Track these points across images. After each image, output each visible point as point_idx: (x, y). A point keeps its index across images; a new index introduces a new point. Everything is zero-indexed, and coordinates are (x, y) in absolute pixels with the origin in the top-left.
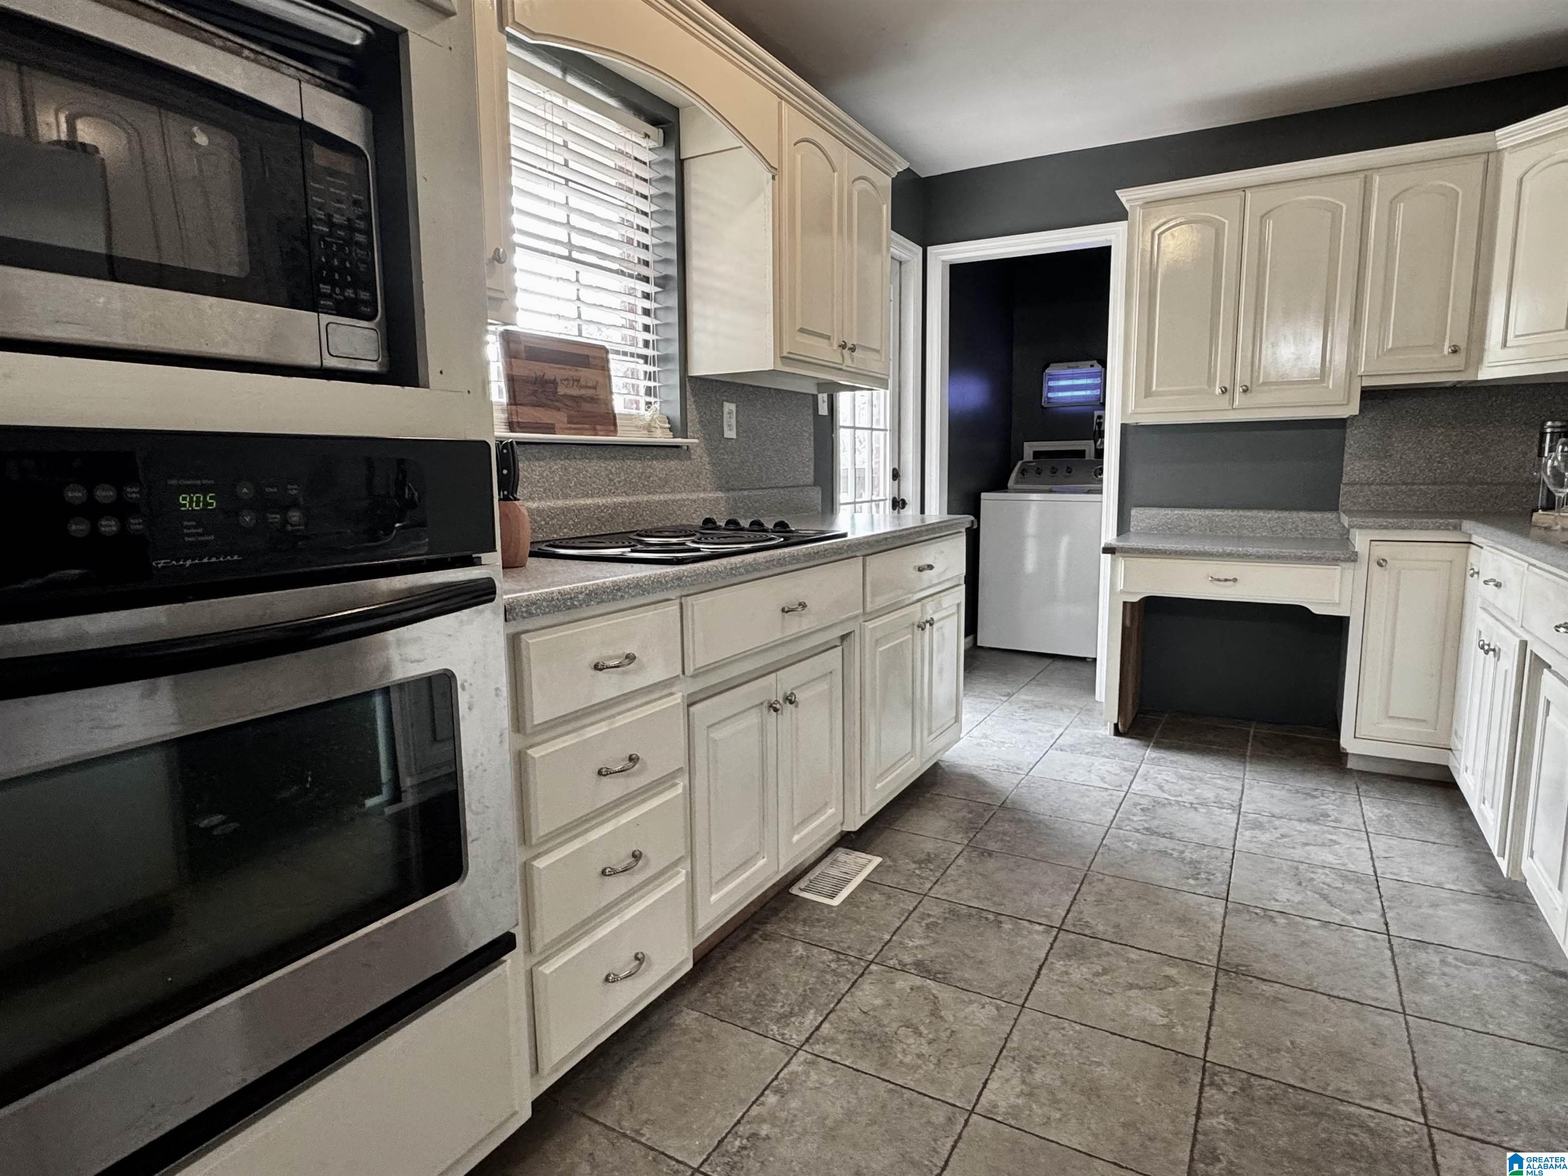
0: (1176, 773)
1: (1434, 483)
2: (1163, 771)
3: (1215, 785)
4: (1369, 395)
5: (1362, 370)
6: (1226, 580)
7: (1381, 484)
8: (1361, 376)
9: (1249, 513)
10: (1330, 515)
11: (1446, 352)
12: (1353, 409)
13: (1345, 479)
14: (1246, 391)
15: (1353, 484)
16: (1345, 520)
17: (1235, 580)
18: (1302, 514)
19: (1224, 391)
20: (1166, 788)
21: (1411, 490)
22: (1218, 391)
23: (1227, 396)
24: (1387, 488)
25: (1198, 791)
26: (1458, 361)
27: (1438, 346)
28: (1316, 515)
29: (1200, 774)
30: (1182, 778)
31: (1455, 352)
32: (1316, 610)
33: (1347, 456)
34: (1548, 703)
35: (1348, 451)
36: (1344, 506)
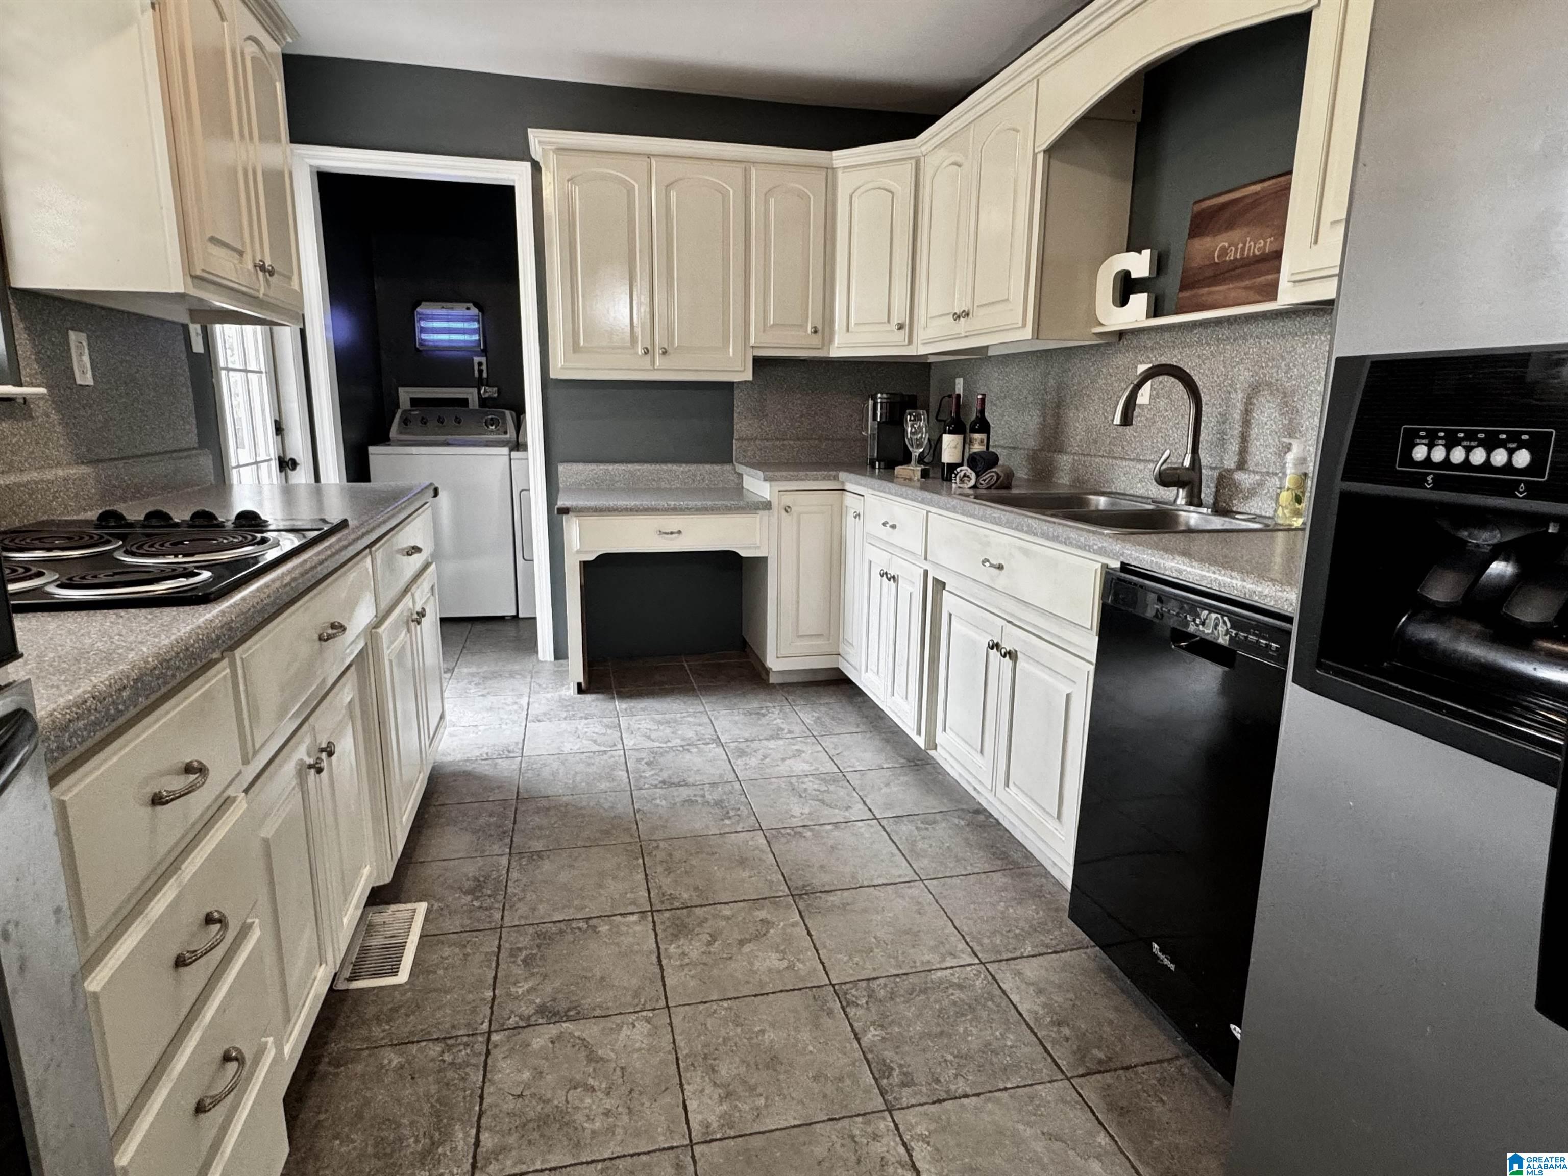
0: (653, 720)
1: (798, 439)
2: (639, 720)
3: (689, 723)
4: (759, 362)
5: (752, 342)
6: (672, 533)
7: (761, 440)
8: (753, 347)
9: (664, 467)
10: (727, 467)
11: (809, 332)
12: (748, 376)
13: (736, 436)
14: (665, 353)
15: (741, 439)
16: (741, 468)
17: (679, 532)
18: (708, 467)
19: (647, 352)
20: (652, 737)
21: (783, 445)
22: (640, 351)
23: (648, 357)
24: (767, 443)
25: (680, 732)
26: (816, 340)
27: (803, 326)
28: (717, 467)
29: (672, 716)
30: (660, 723)
31: (816, 332)
32: (743, 553)
33: (735, 415)
34: (951, 615)
35: (737, 410)
36: (736, 459)
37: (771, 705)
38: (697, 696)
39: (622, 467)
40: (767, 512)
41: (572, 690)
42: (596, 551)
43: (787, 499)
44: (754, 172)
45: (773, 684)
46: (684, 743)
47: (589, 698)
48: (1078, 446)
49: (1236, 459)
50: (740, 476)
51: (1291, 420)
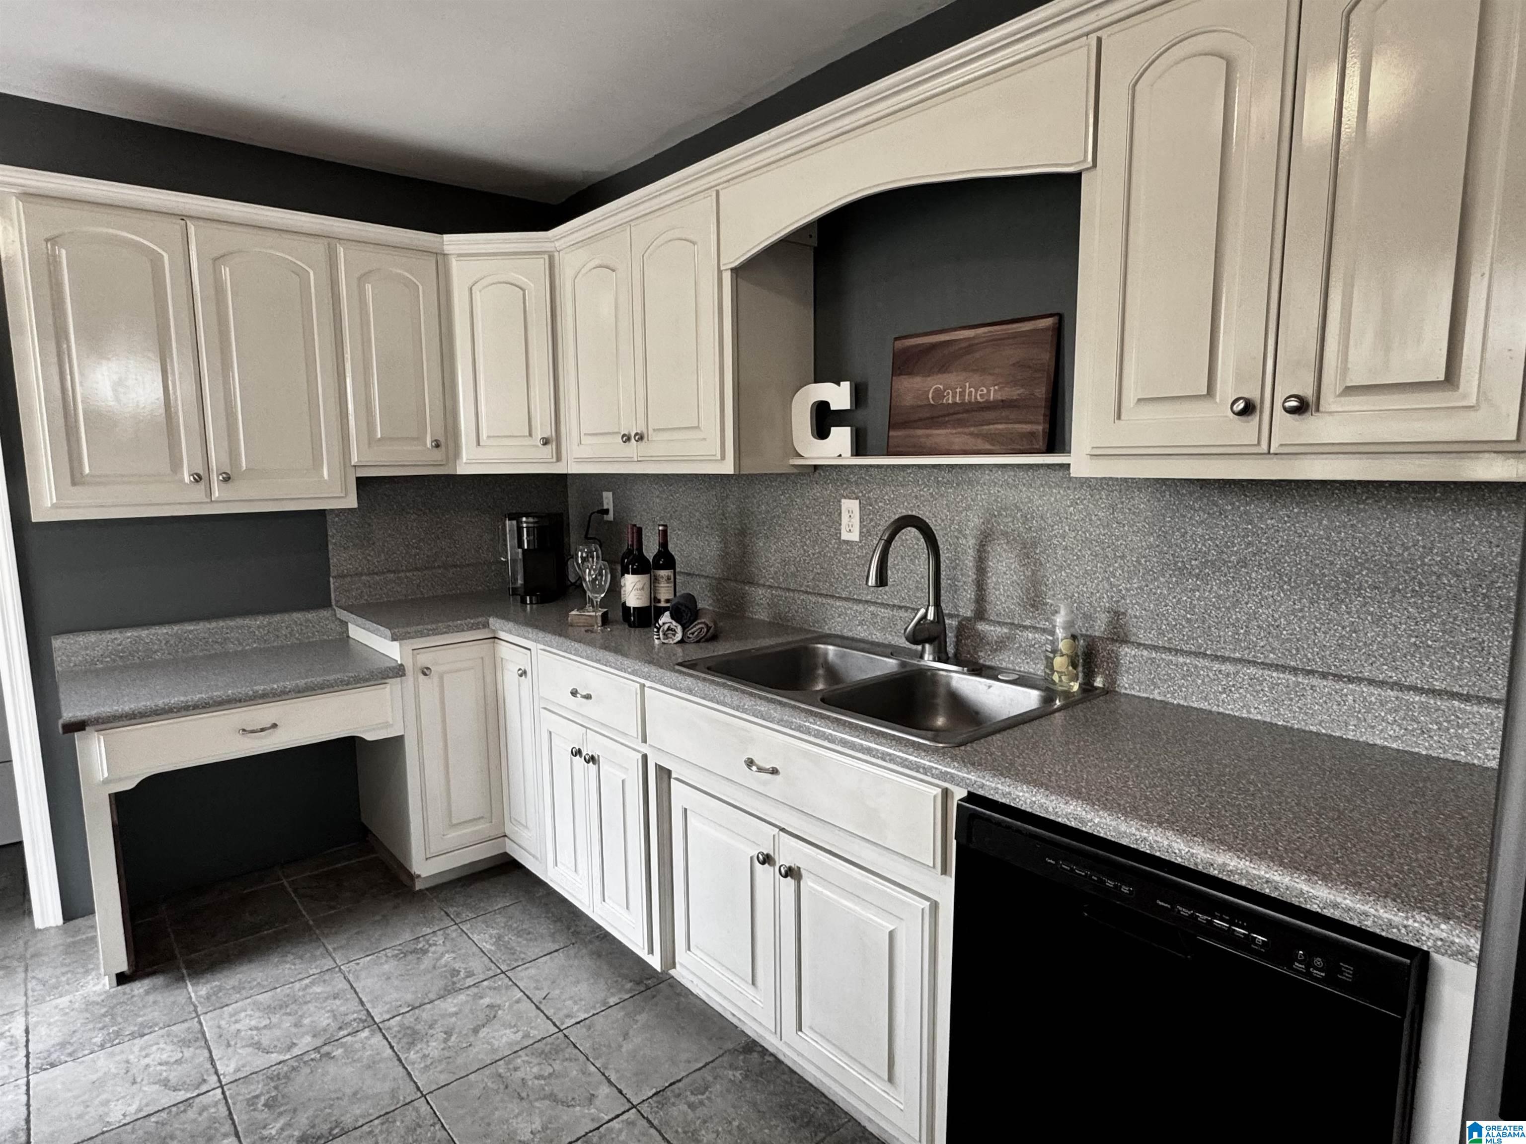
0: (257, 1006)
1: (417, 569)
2: (236, 1013)
3: (317, 997)
4: (362, 483)
5: (355, 460)
6: (262, 730)
7: (369, 574)
8: (355, 466)
9: (231, 623)
10: (324, 613)
11: (429, 445)
12: (351, 502)
13: (334, 572)
14: (227, 479)
15: (342, 576)
16: (342, 614)
17: (275, 726)
18: (297, 616)
19: (198, 478)
20: (265, 1042)
21: (398, 578)
22: (187, 478)
23: (202, 485)
24: (377, 578)
25: (306, 1021)
26: (438, 455)
27: (420, 439)
28: (311, 616)
29: (286, 990)
30: (270, 1010)
31: (437, 446)
32: (369, 737)
33: (330, 547)
34: (686, 810)
35: (332, 541)
36: (337, 601)
37: (429, 931)
38: (318, 939)
39: (164, 630)
40: (399, 679)
41: (106, 983)
42: (137, 776)
43: (424, 659)
44: (341, 251)
45: (421, 890)
46: (319, 1042)
47: (138, 988)
48: (772, 578)
49: (973, 606)
50: (345, 624)
51: (1034, 573)
